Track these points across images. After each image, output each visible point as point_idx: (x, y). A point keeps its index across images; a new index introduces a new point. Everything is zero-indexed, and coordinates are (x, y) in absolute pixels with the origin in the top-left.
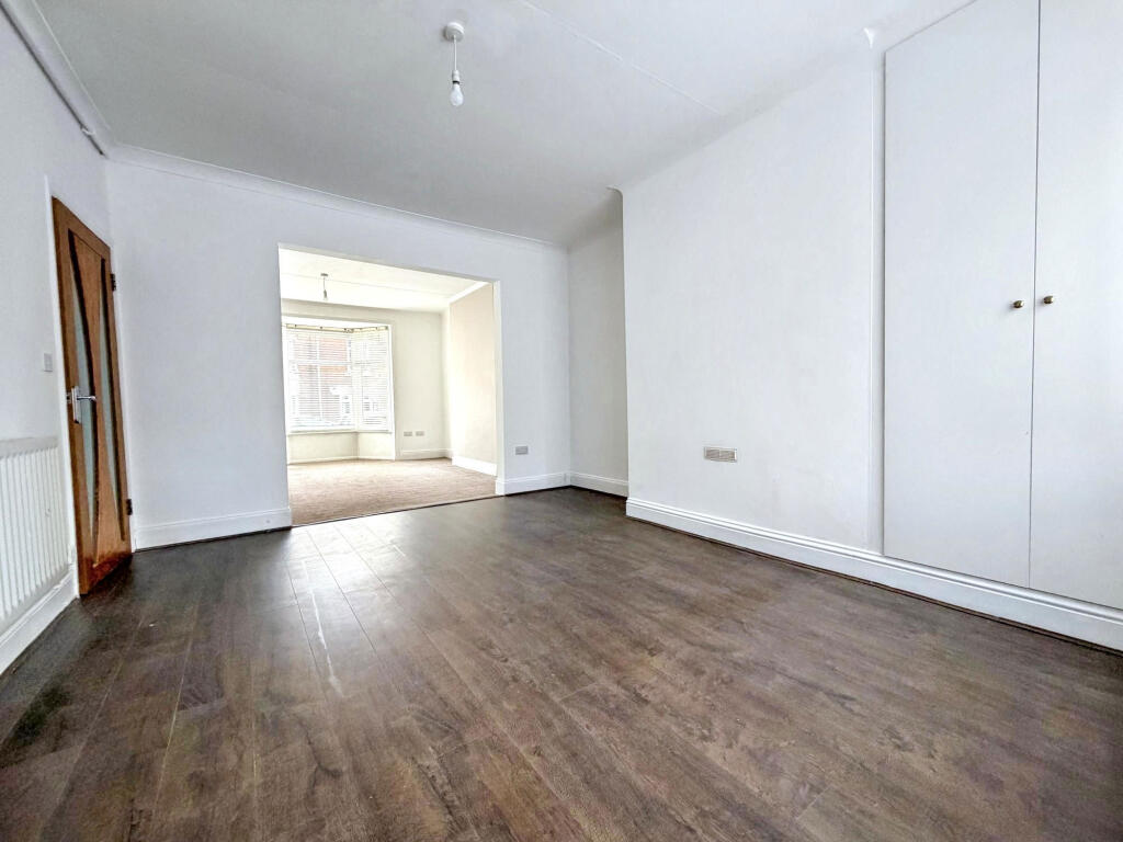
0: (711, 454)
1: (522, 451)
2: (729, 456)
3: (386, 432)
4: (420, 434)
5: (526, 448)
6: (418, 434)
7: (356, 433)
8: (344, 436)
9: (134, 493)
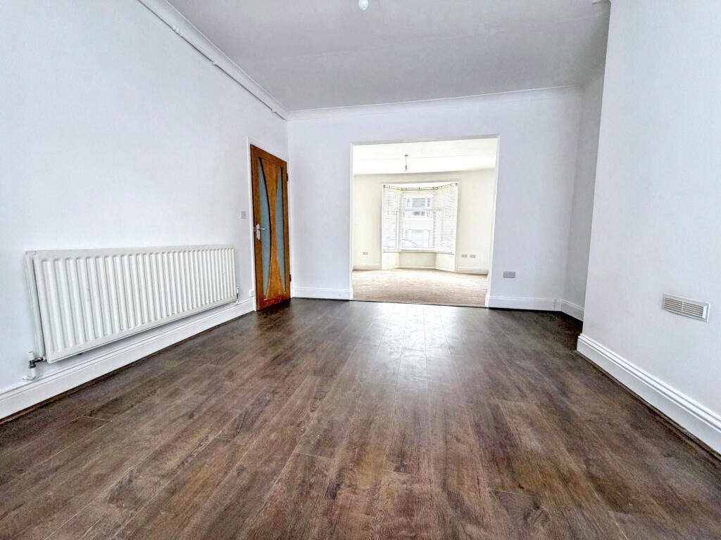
0: (671, 305)
1: (510, 275)
2: (695, 311)
3: (451, 254)
4: (473, 256)
5: (514, 274)
6: (472, 256)
7: (436, 253)
8: (428, 255)
9: (293, 272)
